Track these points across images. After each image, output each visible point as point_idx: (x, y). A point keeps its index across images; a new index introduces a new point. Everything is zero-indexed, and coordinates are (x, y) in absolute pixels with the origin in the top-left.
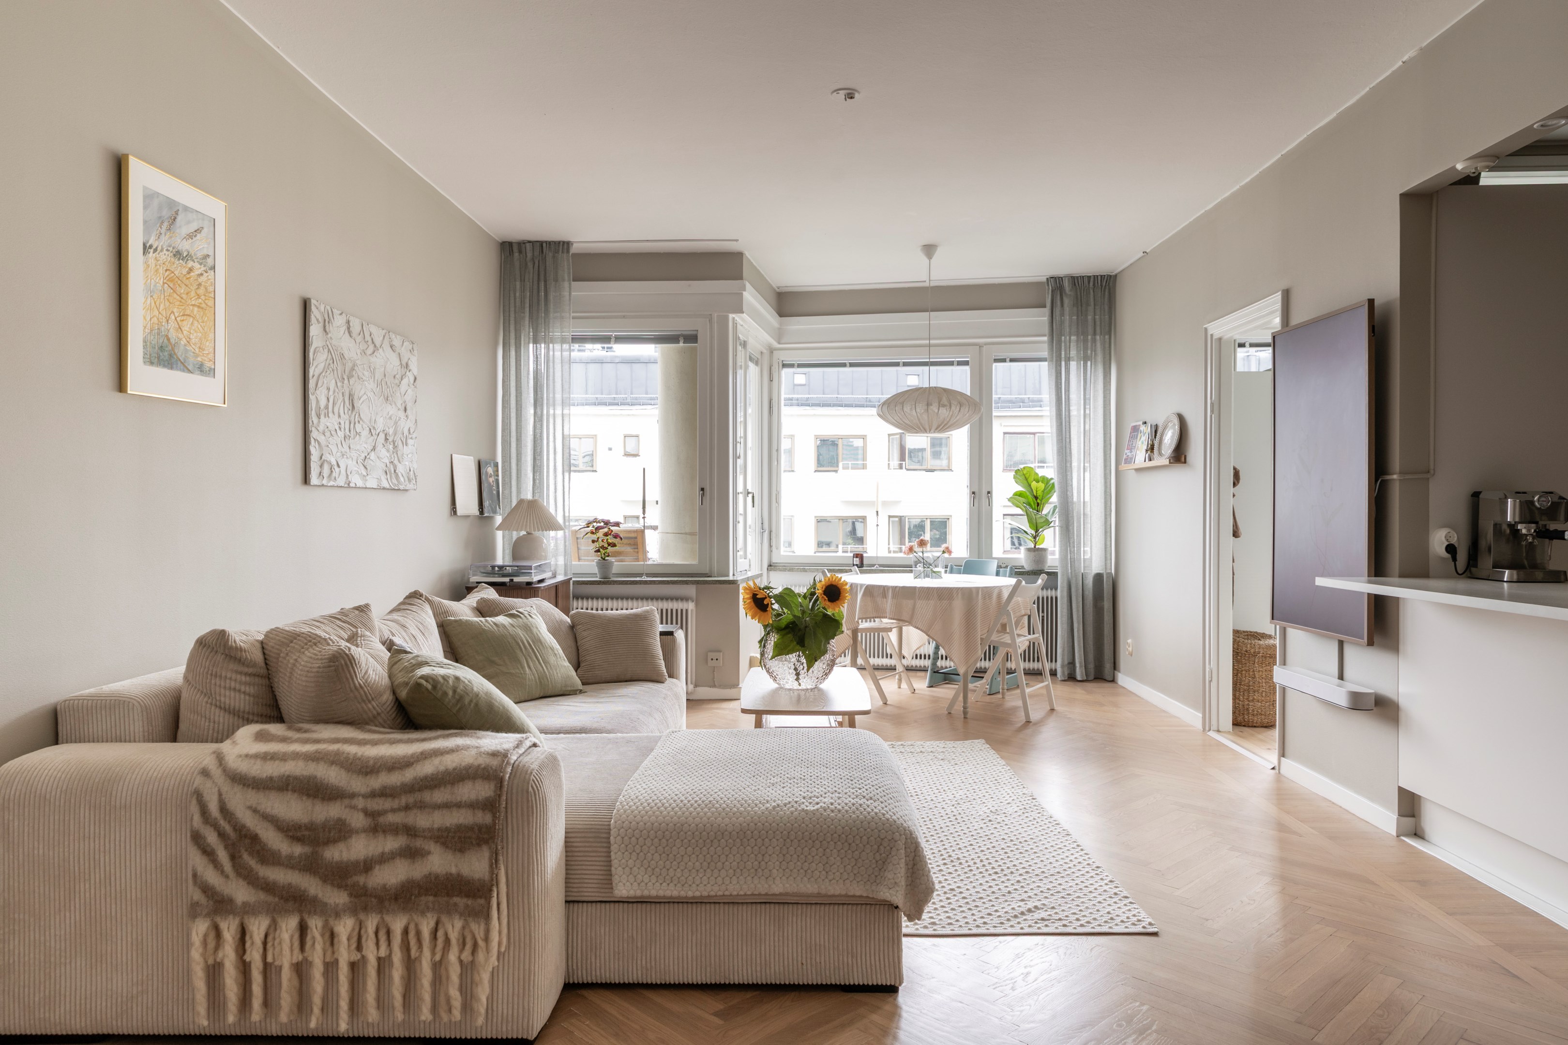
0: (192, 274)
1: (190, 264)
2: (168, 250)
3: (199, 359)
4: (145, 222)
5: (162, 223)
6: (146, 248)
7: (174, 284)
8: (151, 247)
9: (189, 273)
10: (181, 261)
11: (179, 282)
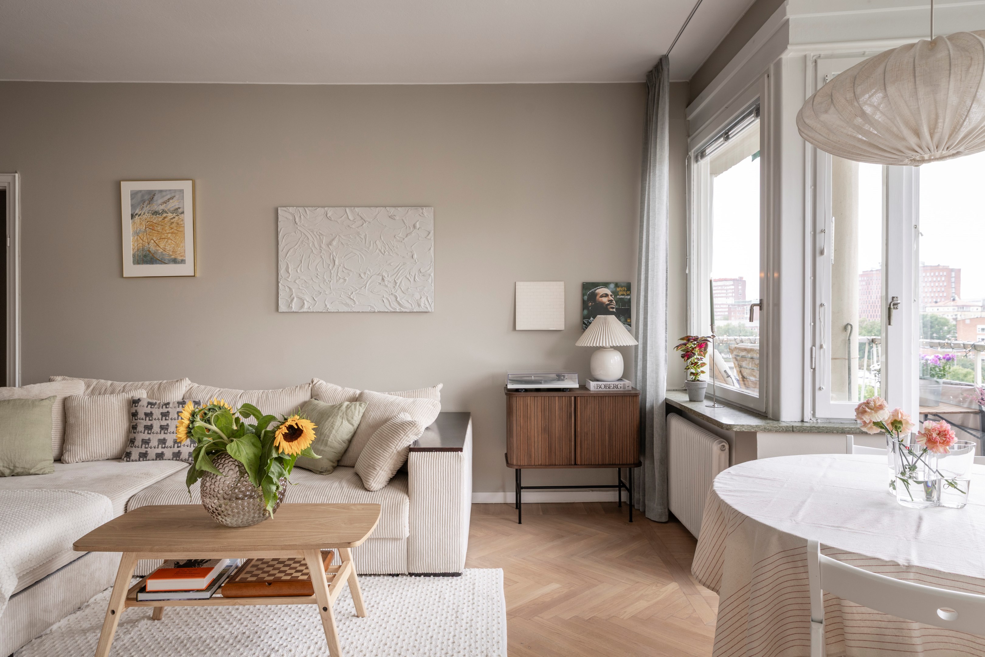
0: (166, 219)
1: (165, 215)
2: (148, 213)
3: (173, 257)
4: (132, 205)
5: (144, 202)
6: (133, 216)
7: (153, 227)
8: (136, 214)
9: (163, 219)
10: (157, 215)
11: (156, 225)
